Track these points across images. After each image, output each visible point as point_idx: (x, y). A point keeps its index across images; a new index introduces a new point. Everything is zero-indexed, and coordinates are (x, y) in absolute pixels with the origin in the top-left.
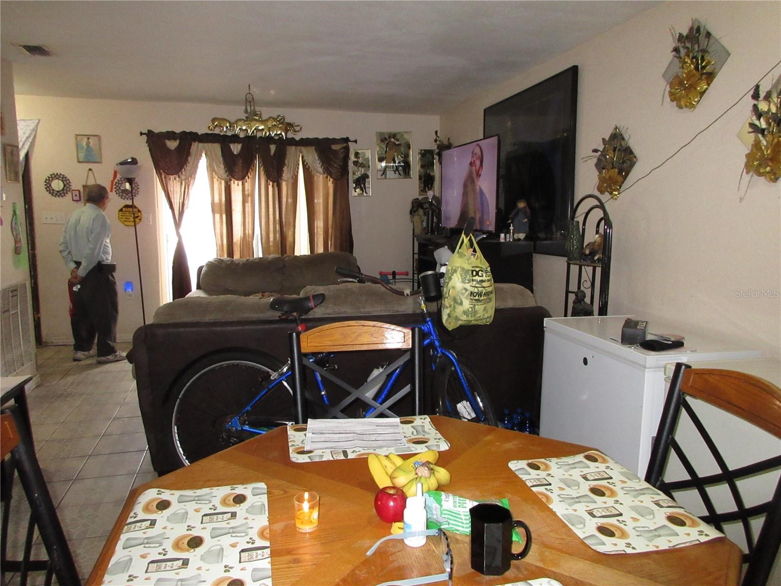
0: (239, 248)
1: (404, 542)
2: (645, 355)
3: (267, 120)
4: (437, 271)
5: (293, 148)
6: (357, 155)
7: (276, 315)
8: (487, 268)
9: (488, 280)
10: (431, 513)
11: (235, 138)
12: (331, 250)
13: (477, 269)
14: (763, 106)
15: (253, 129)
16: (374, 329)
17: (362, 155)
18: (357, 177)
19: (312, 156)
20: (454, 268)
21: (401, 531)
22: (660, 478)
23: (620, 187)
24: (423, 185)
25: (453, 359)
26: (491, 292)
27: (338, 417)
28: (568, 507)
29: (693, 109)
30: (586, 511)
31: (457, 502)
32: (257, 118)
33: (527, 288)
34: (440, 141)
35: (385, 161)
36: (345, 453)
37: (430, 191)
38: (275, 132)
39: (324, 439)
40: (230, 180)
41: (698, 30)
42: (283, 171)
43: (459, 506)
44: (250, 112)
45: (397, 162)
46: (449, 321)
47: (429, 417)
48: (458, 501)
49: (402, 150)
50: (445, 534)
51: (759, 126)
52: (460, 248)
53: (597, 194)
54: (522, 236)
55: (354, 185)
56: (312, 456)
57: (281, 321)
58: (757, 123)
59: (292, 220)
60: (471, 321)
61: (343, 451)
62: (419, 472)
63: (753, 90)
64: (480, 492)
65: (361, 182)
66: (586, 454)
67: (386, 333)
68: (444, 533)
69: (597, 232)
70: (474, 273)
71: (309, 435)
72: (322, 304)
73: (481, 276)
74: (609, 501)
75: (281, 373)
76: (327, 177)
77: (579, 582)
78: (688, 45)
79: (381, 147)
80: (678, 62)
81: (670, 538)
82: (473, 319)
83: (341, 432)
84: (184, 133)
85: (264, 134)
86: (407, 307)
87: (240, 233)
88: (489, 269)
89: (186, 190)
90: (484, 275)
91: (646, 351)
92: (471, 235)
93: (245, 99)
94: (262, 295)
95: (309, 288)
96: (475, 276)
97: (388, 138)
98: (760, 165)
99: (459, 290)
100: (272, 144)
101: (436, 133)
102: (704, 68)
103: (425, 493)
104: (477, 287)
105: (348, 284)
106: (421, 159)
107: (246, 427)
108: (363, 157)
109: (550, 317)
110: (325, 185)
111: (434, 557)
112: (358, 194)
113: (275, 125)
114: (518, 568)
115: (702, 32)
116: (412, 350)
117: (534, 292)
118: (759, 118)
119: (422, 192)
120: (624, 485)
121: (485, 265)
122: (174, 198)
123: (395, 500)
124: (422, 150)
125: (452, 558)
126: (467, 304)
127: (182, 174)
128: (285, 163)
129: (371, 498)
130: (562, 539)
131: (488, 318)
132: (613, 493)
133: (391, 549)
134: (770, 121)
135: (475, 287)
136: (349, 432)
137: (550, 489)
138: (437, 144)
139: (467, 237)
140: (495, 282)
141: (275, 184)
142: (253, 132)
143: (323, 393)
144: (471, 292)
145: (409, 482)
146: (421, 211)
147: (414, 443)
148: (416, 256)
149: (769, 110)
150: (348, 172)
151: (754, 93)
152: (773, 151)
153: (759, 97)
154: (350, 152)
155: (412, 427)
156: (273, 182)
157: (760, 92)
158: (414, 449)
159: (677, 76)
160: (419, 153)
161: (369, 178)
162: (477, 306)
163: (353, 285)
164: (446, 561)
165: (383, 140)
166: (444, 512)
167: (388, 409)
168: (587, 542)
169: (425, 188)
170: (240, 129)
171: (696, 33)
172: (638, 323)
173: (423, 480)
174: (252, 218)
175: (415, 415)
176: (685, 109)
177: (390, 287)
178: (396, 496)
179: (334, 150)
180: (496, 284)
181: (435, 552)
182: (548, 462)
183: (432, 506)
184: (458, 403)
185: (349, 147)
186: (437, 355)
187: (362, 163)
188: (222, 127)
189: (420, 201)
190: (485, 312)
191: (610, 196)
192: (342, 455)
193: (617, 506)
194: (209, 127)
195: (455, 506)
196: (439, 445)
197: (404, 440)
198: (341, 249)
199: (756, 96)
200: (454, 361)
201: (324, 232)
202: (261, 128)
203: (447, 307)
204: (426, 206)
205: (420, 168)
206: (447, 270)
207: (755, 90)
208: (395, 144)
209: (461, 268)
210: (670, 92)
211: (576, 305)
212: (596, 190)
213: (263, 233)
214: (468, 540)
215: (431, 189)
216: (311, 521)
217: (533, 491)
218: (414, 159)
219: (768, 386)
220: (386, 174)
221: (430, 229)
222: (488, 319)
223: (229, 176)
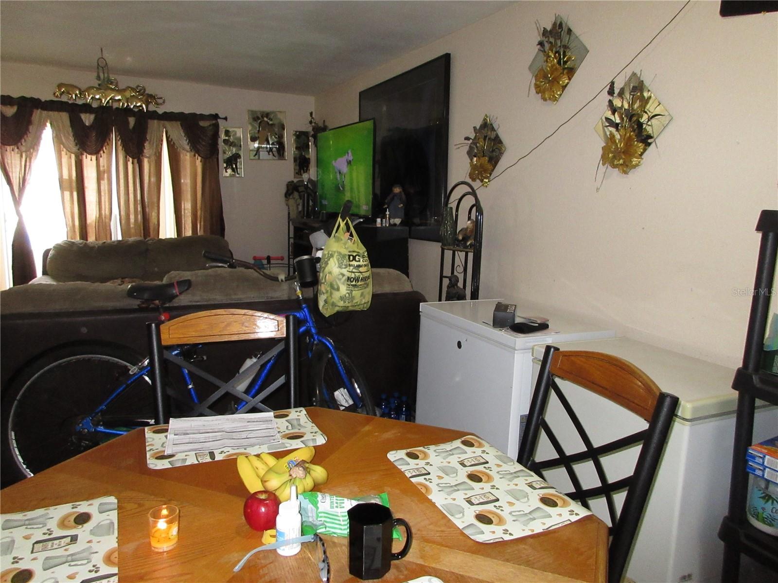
0: (94, 229)
1: (276, 552)
2: (515, 337)
3: (124, 90)
4: (313, 255)
5: (156, 121)
6: (227, 133)
7: (135, 303)
8: (364, 253)
9: (365, 265)
10: (306, 515)
11: (87, 108)
12: (200, 233)
13: (354, 254)
14: (617, 103)
15: (108, 99)
16: (244, 317)
17: (233, 134)
18: (228, 156)
19: (178, 133)
20: (330, 253)
21: (274, 540)
22: (531, 459)
23: (491, 174)
24: (298, 168)
25: (330, 346)
26: (368, 278)
27: (205, 414)
28: (447, 497)
29: (556, 102)
30: (464, 499)
31: (335, 503)
32: (113, 87)
33: (403, 273)
34: (315, 123)
35: (257, 142)
36: (212, 454)
37: (305, 174)
38: (134, 104)
39: (188, 440)
40: (82, 154)
41: (561, 25)
42: (144, 146)
43: (337, 507)
44: (104, 79)
45: (271, 143)
46: (326, 307)
47: (305, 409)
48: (335, 501)
49: (276, 130)
50: (321, 540)
51: (614, 120)
52: (336, 232)
53: (469, 181)
54: (398, 221)
55: (225, 165)
56: (172, 461)
57: (140, 309)
58: (612, 117)
59: (155, 200)
60: (348, 307)
61: (209, 452)
62: (293, 473)
63: (609, 86)
64: (358, 487)
65: (232, 161)
66: (463, 439)
67: (258, 322)
68: (320, 538)
69: (469, 218)
70: (351, 258)
71: (171, 436)
72: (188, 291)
73: (358, 261)
74: (485, 486)
75: (141, 367)
76: (195, 156)
77: (459, 577)
78: (552, 40)
79: (253, 126)
80: (543, 56)
81: (544, 520)
82: (349, 305)
83: (209, 431)
84: (23, 99)
85: (121, 105)
86: (281, 293)
87: (95, 213)
88: (366, 254)
89: (28, 164)
90: (361, 260)
91: (515, 333)
92: (347, 218)
93: (97, 64)
94: (122, 282)
95: (173, 273)
96: (352, 261)
97: (260, 117)
98: (614, 157)
99: (335, 275)
100: (130, 117)
101: (311, 114)
102: (565, 63)
103: (300, 494)
104: (354, 272)
105: (217, 269)
106: (296, 141)
107: (101, 428)
108: (233, 135)
109: (425, 301)
110: (193, 165)
111: (310, 565)
112: (230, 174)
113: (133, 95)
114: (397, 568)
115: (564, 28)
116: (287, 339)
117: (410, 277)
118: (614, 114)
119: (297, 175)
120: (499, 469)
121: (362, 250)
122: (12, 172)
123: (266, 505)
124: (296, 132)
125: (329, 566)
126: (344, 290)
127: (22, 145)
128: (146, 138)
129: (240, 504)
130: (442, 531)
131: (365, 303)
132: (489, 478)
133: (262, 561)
134: (623, 116)
135: (352, 272)
136: (216, 430)
137: (429, 479)
138: (313, 126)
139: (343, 221)
140: (372, 267)
141: (136, 161)
142: (108, 102)
143: (190, 387)
144: (348, 277)
145: (282, 485)
146: (296, 194)
147: (288, 438)
148: (292, 241)
149: (622, 105)
150: (218, 151)
151: (610, 89)
152: (626, 145)
153: (614, 93)
154: (220, 129)
155: (286, 421)
156: (133, 158)
157: (615, 89)
158: (289, 445)
159: (542, 70)
160: (293, 135)
161: (241, 158)
162: (354, 292)
163: (223, 270)
164: (322, 569)
165: (255, 119)
166: (320, 515)
167: (261, 402)
168: (467, 532)
169: (300, 172)
170: (92, 98)
171: (559, 28)
172: (508, 306)
173: (297, 482)
174: (109, 195)
175: (290, 408)
176: (549, 102)
177: (264, 273)
178: (268, 502)
179: (201, 127)
180: (373, 269)
181: (310, 559)
182: (426, 450)
183: (307, 508)
184: (335, 391)
185: (218, 125)
186: (313, 342)
187: (233, 142)
188: (71, 94)
189: (295, 183)
190: (362, 298)
191: (481, 184)
192: (208, 457)
193: (494, 491)
194: (54, 94)
195: (332, 507)
196: (315, 439)
197: (279, 436)
198: (212, 232)
199: (611, 92)
200: (331, 348)
201: (192, 214)
202: (117, 98)
203: (323, 293)
204: (301, 189)
205: (295, 150)
206: (324, 255)
207: (610, 86)
208: (268, 123)
209: (337, 253)
210: (536, 84)
211: (449, 290)
212: (468, 177)
213: (122, 213)
214: (346, 542)
215: (306, 172)
216: (170, 538)
217: (412, 482)
218: (289, 141)
219: (628, 366)
220: (259, 155)
221: (305, 213)
222: (365, 305)
223: (81, 150)
